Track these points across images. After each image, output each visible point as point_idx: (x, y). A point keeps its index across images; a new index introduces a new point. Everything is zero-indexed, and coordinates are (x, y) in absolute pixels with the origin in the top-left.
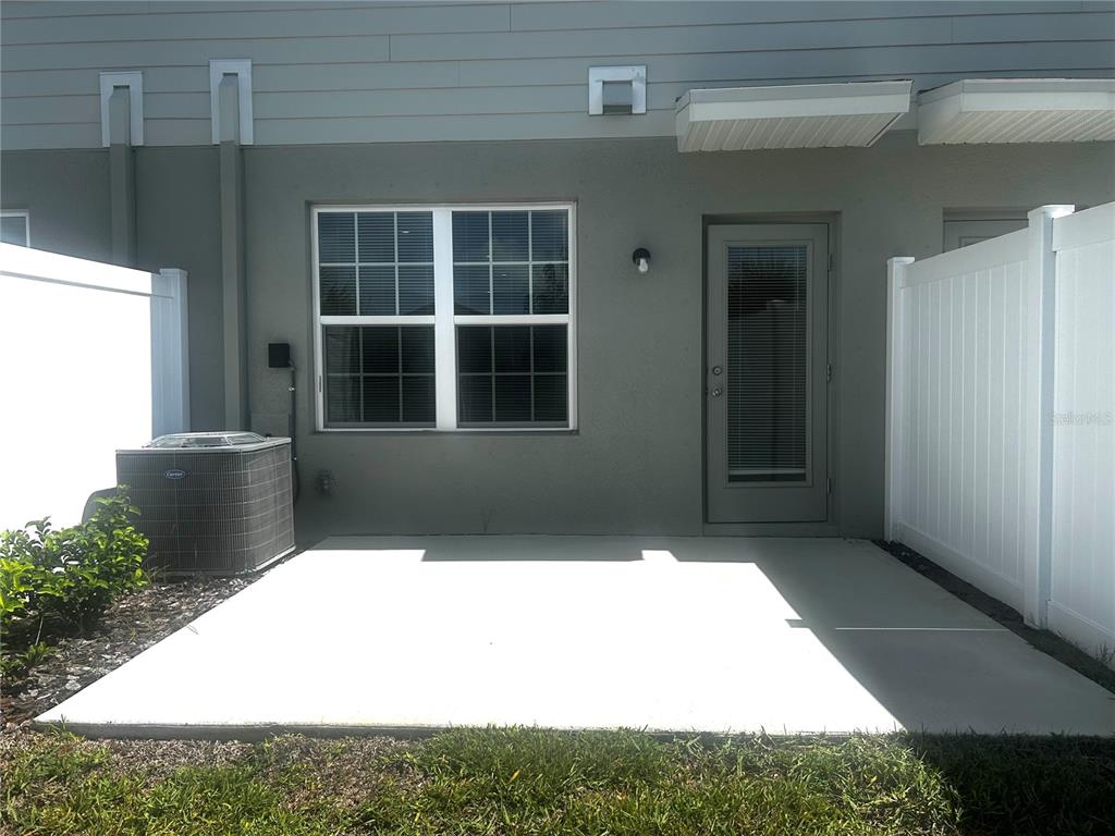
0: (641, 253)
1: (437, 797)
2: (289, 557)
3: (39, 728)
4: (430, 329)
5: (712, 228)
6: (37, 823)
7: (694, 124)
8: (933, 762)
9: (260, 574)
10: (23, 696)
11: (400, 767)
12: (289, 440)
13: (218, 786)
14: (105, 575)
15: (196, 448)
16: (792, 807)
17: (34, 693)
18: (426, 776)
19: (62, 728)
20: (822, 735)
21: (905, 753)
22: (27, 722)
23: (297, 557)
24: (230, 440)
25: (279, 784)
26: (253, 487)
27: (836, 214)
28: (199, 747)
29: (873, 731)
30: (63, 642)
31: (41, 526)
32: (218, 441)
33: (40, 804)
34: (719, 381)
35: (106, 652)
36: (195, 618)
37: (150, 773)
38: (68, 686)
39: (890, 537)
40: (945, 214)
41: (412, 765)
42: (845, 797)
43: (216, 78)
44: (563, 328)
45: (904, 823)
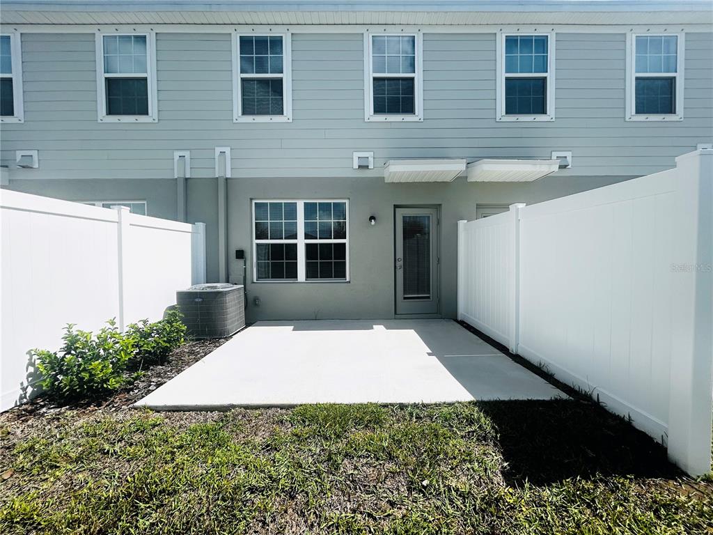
0: (372, 218)
1: (296, 435)
2: (243, 329)
3: (136, 409)
4: (295, 245)
5: (397, 209)
6: (129, 455)
7: (390, 173)
8: (487, 413)
9: (231, 337)
10: (131, 393)
11: (282, 422)
12: (243, 286)
13: (208, 433)
14: (169, 341)
15: (208, 290)
16: (435, 435)
17: (136, 391)
18: (292, 426)
19: (145, 408)
20: (444, 403)
21: (476, 409)
22: (131, 406)
23: (246, 330)
24: (221, 287)
25: (233, 431)
26: (229, 305)
27: (440, 205)
28: (201, 415)
29: (463, 401)
30: (151, 367)
31: (145, 322)
32: (215, 287)
33: (131, 445)
34: (400, 263)
35: (168, 372)
36: (205, 356)
37: (180, 427)
38: (150, 388)
39: (459, 319)
40: (477, 205)
41: (287, 421)
42: (455, 429)
43: (217, 153)
44: (344, 244)
45: (478, 439)
